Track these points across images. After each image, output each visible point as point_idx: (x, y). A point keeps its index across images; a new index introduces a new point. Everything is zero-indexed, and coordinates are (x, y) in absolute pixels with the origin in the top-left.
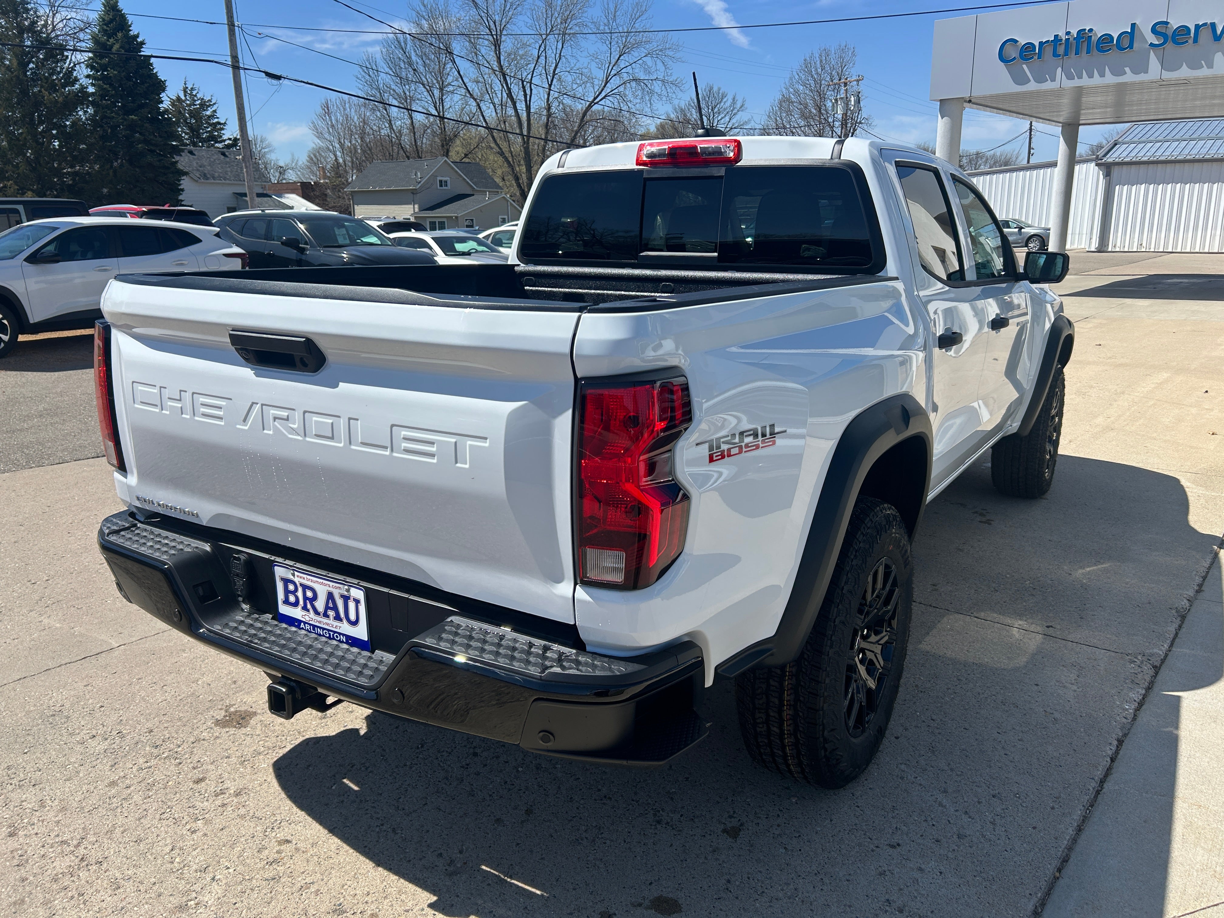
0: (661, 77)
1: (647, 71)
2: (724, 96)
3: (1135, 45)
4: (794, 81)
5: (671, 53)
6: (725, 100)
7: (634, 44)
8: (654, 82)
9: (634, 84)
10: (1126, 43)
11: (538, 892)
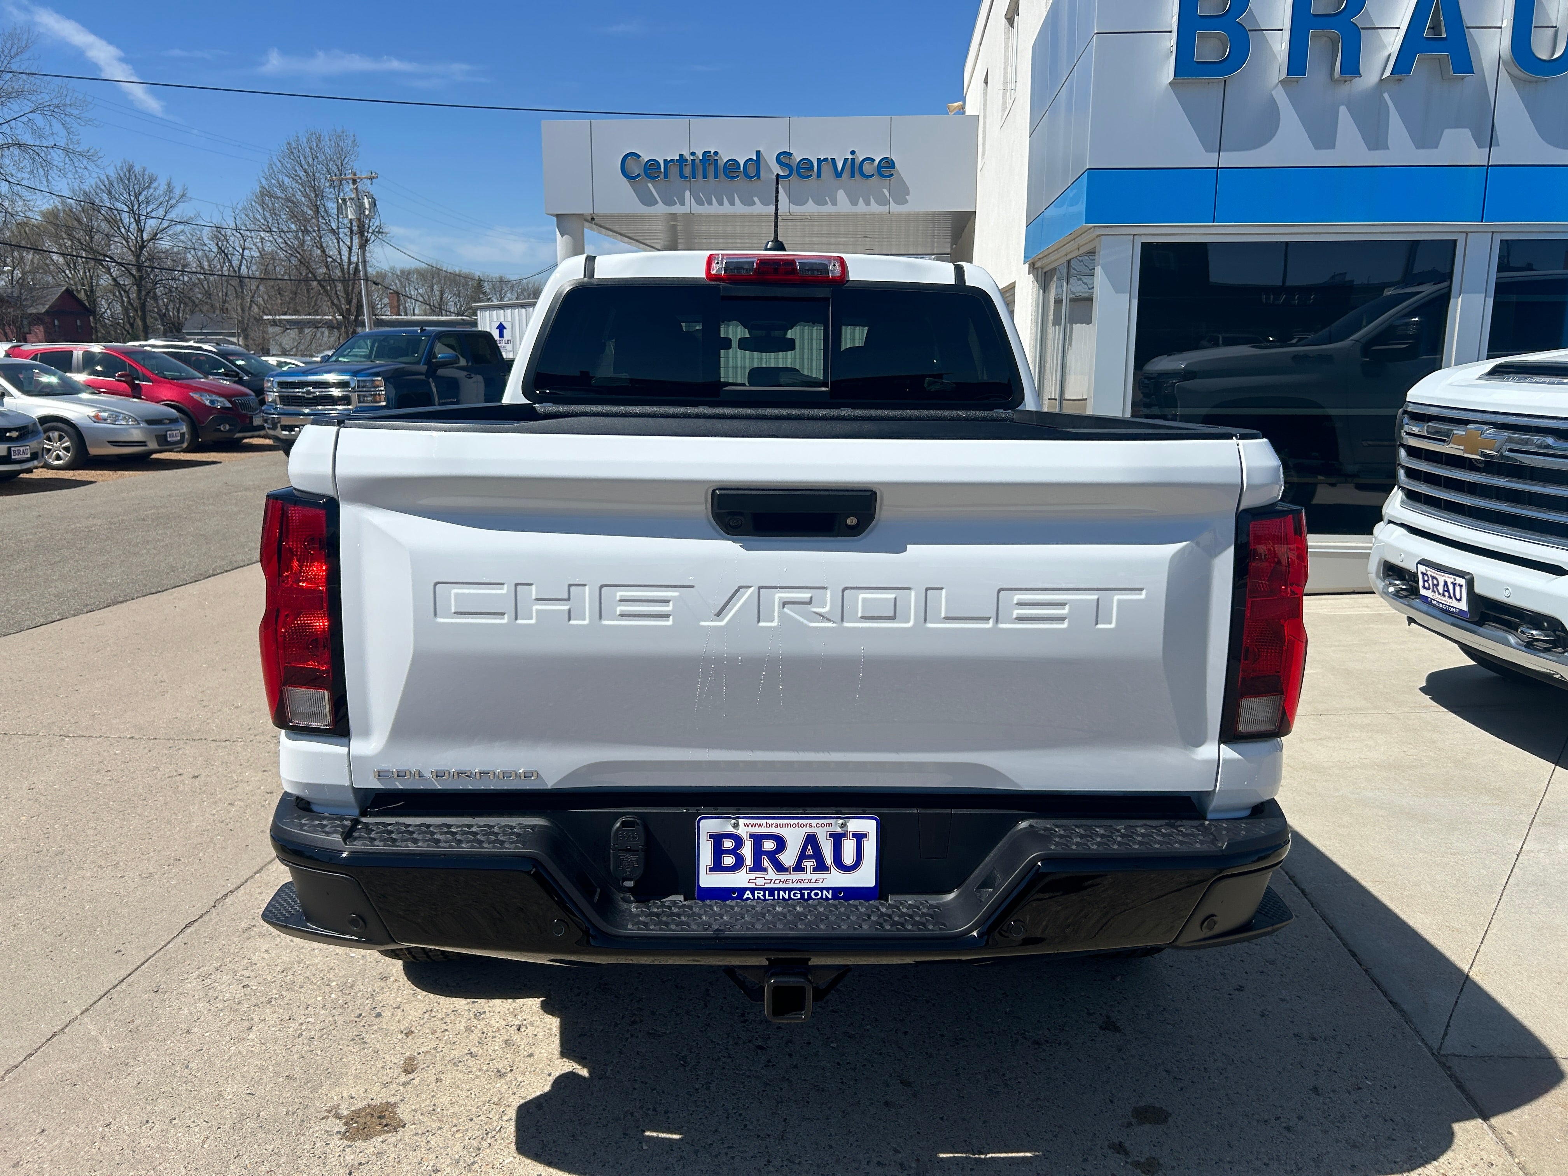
0: (62, 143)
1: (38, 132)
2: (152, 180)
3: (762, 174)
4: (276, 170)
5: (75, 112)
6: (154, 185)
7: (11, 93)
8: (51, 150)
9: (16, 151)
10: (752, 171)
11: (1028, 1154)
